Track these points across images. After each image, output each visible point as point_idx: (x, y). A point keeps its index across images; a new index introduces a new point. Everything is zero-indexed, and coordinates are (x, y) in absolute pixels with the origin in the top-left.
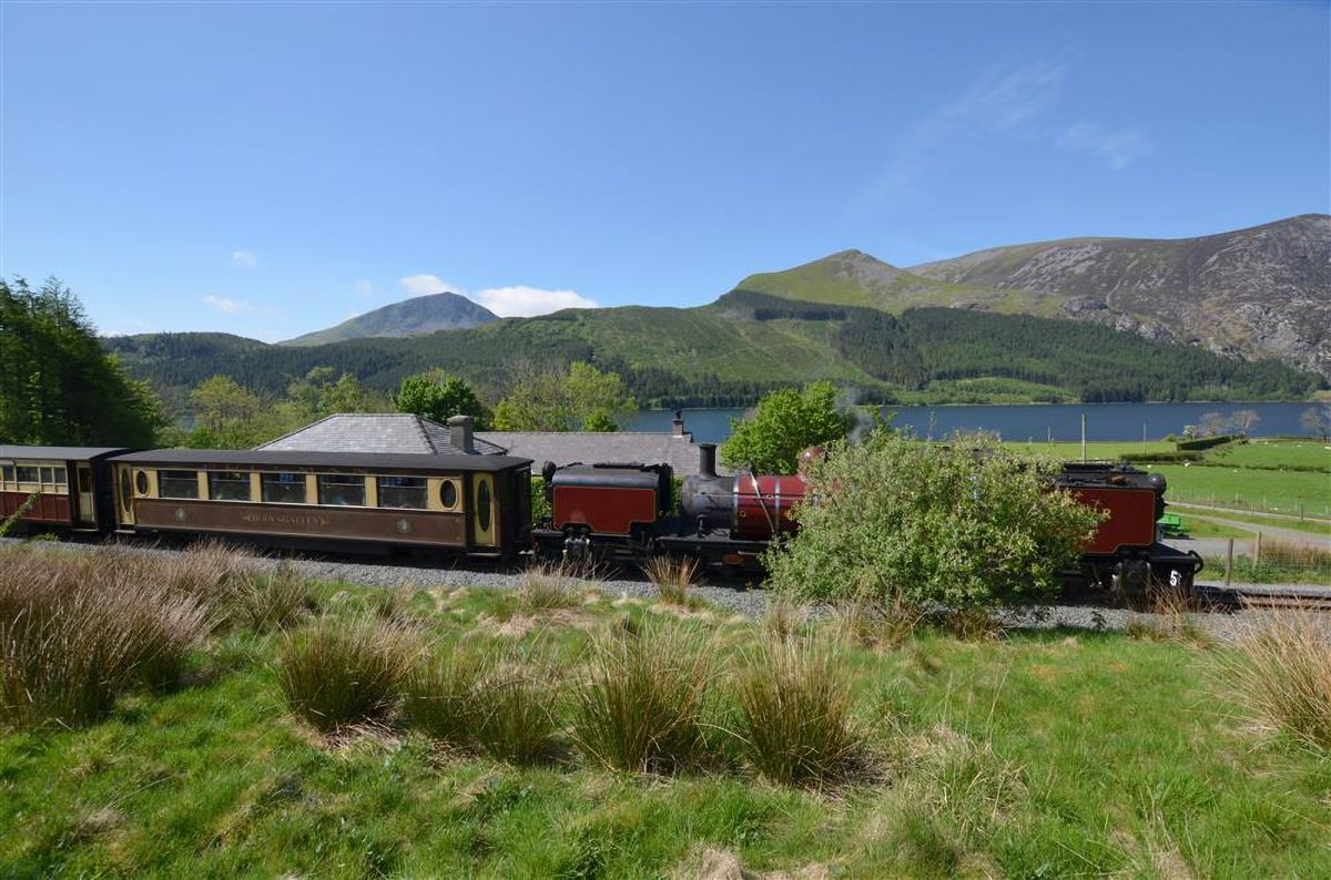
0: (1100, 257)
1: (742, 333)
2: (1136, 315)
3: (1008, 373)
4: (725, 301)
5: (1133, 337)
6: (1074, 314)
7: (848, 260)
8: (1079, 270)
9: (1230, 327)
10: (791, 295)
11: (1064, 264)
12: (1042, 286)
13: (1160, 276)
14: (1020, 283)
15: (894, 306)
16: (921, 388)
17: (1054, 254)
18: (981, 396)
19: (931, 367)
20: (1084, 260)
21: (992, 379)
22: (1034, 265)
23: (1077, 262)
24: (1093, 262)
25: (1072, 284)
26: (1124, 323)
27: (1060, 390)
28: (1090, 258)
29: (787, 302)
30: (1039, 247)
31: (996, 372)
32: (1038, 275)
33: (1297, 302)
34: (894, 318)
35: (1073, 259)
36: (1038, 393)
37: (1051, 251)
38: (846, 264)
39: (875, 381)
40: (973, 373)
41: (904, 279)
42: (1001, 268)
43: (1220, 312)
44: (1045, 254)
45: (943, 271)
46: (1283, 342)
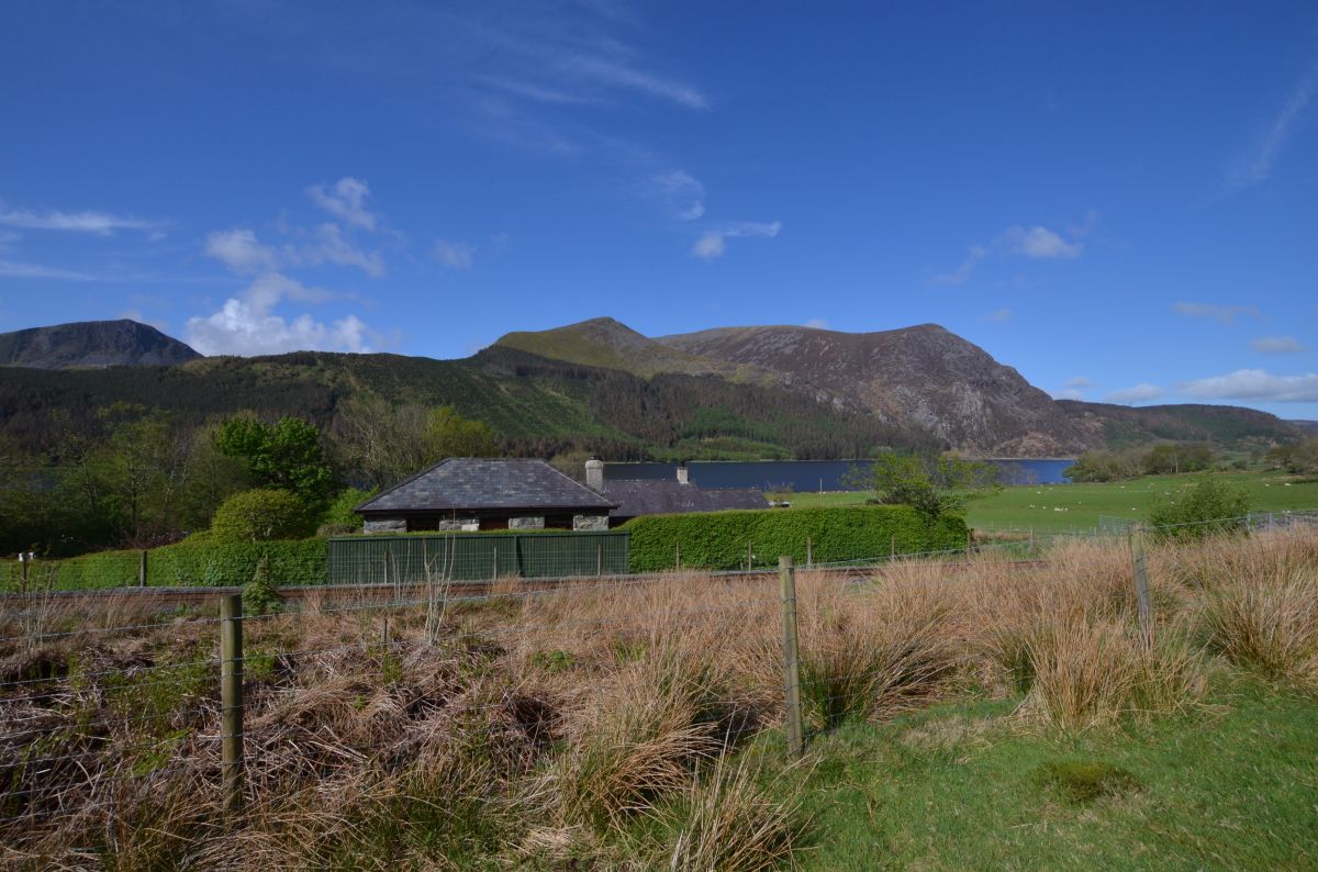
0: (801, 342)
1: (503, 388)
2: (829, 390)
3: (740, 434)
4: (483, 357)
5: (826, 408)
6: (787, 387)
7: (602, 327)
8: (788, 351)
9: (890, 402)
10: (551, 355)
11: (776, 345)
12: (761, 362)
13: (843, 361)
14: (745, 359)
15: (646, 372)
16: (671, 444)
17: (769, 337)
18: (722, 454)
19: (679, 427)
20: (791, 344)
21: (729, 438)
22: (755, 344)
23: (786, 345)
24: (797, 346)
25: (783, 362)
26: (821, 397)
27: (780, 448)
28: (795, 343)
29: (547, 361)
30: (760, 331)
31: (728, 432)
32: (758, 353)
33: (930, 386)
34: (645, 382)
35: (783, 342)
36: (764, 452)
37: (767, 334)
38: (604, 329)
39: (634, 440)
40: (713, 433)
41: (653, 348)
42: (731, 346)
43: (883, 391)
44: (763, 337)
45: (684, 343)
46: (923, 415)
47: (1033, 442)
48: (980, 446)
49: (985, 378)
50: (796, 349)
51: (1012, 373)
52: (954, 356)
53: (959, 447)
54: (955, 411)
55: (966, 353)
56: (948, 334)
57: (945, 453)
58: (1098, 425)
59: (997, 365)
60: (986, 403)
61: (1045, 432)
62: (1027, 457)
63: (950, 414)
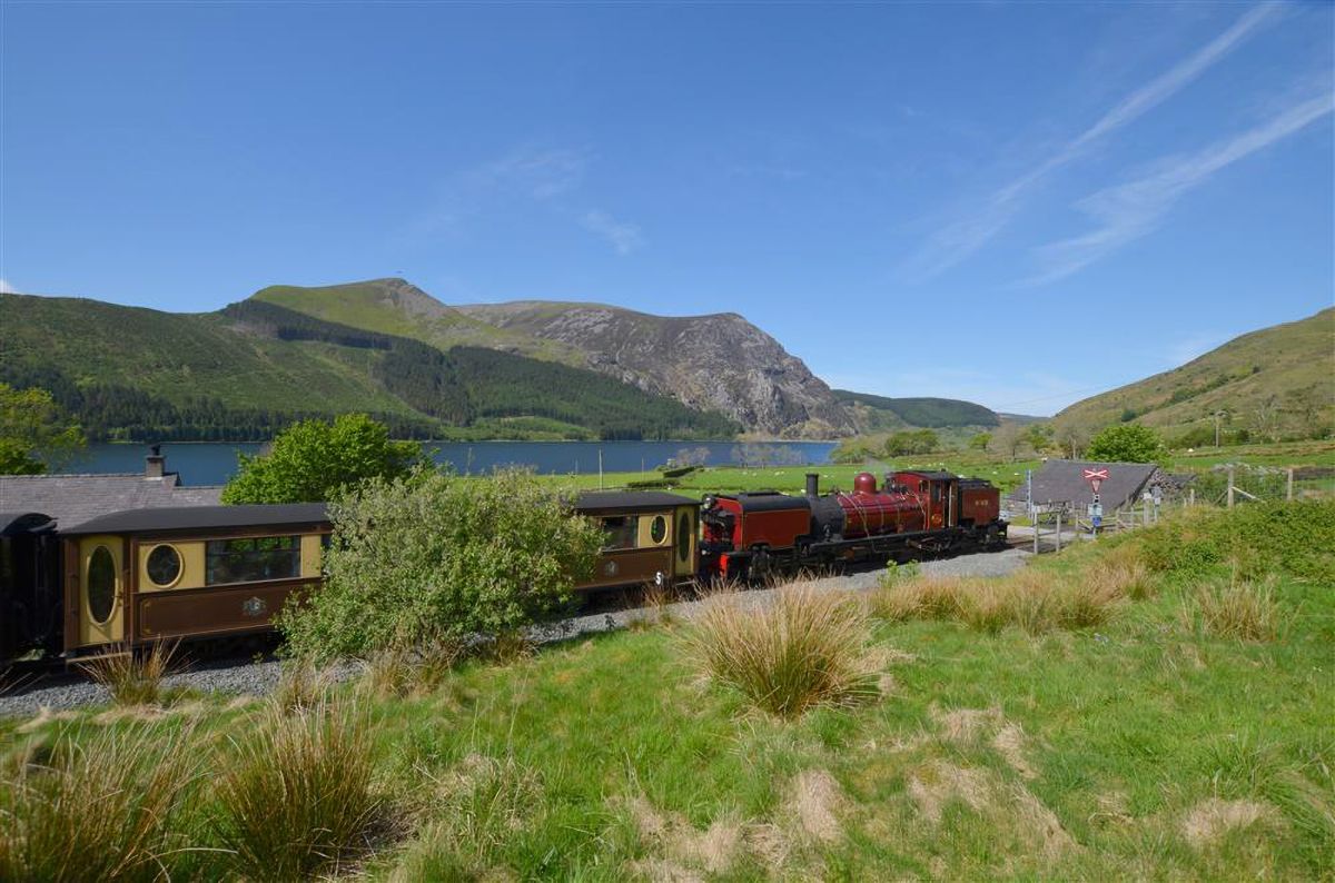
0: (612, 322)
1: (259, 351)
2: (636, 371)
3: (544, 413)
4: (234, 312)
5: (633, 388)
6: (594, 366)
7: (393, 288)
8: (598, 329)
9: (692, 387)
10: (325, 316)
11: (586, 323)
12: (570, 340)
13: (651, 343)
14: (554, 334)
15: (442, 342)
16: (468, 424)
17: (578, 314)
18: (522, 433)
19: (477, 404)
20: (601, 323)
21: (532, 418)
22: (564, 320)
23: (596, 324)
24: (607, 325)
25: (594, 342)
26: (628, 377)
27: (583, 429)
28: (605, 322)
29: (320, 322)
30: (567, 307)
31: (534, 412)
32: (567, 330)
33: (727, 372)
34: (441, 354)
35: (593, 320)
36: (568, 432)
37: (577, 311)
38: (390, 291)
39: (422, 416)
40: (515, 412)
41: (451, 317)
42: (538, 319)
43: (687, 375)
44: (572, 313)
45: (488, 314)
46: (721, 399)
47: (813, 425)
48: (769, 429)
49: (777, 367)
50: (605, 329)
51: (799, 364)
52: (752, 345)
53: (752, 430)
54: (749, 396)
55: (761, 343)
56: (746, 324)
57: (740, 435)
58: (865, 412)
59: (787, 356)
60: (776, 389)
61: (823, 417)
62: (808, 440)
63: (745, 398)
